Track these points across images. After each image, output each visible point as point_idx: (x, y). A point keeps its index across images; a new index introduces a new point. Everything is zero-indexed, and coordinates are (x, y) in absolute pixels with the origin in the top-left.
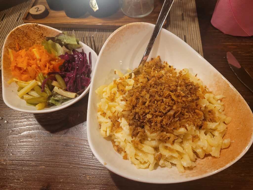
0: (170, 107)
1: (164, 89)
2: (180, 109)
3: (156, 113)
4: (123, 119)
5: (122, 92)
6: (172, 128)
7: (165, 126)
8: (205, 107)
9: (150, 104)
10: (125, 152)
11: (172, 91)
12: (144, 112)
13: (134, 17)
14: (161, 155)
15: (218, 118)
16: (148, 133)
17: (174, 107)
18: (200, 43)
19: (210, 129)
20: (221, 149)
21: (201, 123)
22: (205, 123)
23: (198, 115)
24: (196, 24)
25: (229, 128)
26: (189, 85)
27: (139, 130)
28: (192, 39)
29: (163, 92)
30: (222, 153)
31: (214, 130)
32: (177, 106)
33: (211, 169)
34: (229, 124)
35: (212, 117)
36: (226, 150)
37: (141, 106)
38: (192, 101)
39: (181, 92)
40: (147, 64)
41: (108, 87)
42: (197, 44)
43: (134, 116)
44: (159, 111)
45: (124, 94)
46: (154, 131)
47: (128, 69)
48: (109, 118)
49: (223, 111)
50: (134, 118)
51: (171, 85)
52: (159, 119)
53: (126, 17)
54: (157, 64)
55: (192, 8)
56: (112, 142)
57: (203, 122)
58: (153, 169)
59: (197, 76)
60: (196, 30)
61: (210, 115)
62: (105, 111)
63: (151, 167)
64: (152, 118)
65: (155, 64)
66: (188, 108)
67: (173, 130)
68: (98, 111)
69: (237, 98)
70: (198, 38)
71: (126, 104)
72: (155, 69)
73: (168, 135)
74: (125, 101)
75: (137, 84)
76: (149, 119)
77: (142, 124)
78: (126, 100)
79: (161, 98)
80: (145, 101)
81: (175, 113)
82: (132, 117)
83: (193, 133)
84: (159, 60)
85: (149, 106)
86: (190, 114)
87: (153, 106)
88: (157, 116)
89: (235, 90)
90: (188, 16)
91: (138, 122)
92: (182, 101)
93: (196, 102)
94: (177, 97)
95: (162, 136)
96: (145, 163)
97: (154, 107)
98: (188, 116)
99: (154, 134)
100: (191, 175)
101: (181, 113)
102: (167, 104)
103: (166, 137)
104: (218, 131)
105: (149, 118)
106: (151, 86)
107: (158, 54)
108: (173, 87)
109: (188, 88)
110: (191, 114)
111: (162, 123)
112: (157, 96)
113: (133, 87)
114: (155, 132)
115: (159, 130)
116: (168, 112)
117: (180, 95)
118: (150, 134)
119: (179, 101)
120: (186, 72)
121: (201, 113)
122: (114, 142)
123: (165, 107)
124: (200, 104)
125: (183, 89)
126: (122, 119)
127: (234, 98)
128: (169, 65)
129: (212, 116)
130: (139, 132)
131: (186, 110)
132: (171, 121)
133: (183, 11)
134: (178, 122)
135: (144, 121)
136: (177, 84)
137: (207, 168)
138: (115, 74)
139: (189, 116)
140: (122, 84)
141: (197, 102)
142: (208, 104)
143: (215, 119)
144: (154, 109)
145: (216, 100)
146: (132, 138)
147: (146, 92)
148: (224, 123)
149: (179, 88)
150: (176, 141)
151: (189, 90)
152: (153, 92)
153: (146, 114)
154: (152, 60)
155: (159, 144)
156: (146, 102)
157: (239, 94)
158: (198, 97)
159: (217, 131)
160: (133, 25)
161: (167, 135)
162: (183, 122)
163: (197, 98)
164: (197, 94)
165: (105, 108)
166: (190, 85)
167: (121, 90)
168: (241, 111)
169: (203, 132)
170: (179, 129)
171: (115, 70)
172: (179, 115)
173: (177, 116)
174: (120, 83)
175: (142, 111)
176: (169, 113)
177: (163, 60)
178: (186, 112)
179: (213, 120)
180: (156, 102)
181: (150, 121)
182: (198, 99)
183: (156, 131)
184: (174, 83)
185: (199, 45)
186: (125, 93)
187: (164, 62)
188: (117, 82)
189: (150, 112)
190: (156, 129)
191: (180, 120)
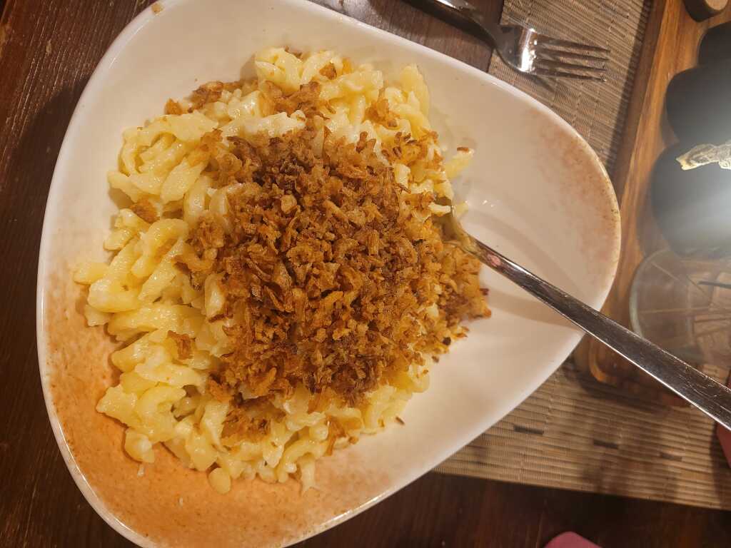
0: (304, 279)
1: (371, 278)
2: (288, 308)
3: (293, 228)
4: (302, 125)
5: (394, 149)
6: (229, 269)
7: (242, 248)
8: (281, 415)
9: (329, 216)
10: (190, 111)
11: (357, 302)
12: (305, 190)
13: (636, 284)
14: (150, 220)
15: (236, 447)
16: (231, 189)
17: (301, 292)
18: (508, 476)
19: (204, 412)
20: (125, 427)
21: (227, 381)
22: (225, 394)
23: (260, 375)
24: (576, 482)
25: (192, 476)
26: (367, 372)
27: (249, 161)
28: (528, 453)
29: (363, 270)
30: (111, 423)
31: (197, 426)
32: (302, 303)
33: (63, 366)
34: (206, 482)
35: (241, 428)
36: (118, 441)
37: (329, 185)
38: (310, 367)
39: (346, 332)
40: (471, 269)
41: (420, 113)
42: (507, 465)
43: (302, 159)
44: (298, 238)
45: (384, 152)
46: (234, 209)
47: (469, 204)
48: (314, 85)
49: (257, 475)
50: (295, 159)
51: (381, 306)
52: (272, 234)
53: (641, 257)
54: (463, 303)
55: (629, 483)
56: (236, 82)
57: (232, 392)
58: (113, 186)
59: (397, 425)
60: (554, 475)
61: (253, 421)
62: (341, 79)
63: (121, 181)
64: (280, 210)
65: (466, 297)
66: (290, 344)
67: (224, 273)
68: (345, 61)
69: (289, 529)
70: (526, 475)
71: (346, 144)
72: (450, 290)
73: (212, 254)
74: (358, 143)
75: (407, 202)
76: (279, 203)
77: (269, 180)
78: (361, 145)
79: (341, 257)
80: (344, 205)
81: (277, 289)
82: (299, 153)
83: (201, 345)
84: (478, 313)
85: (323, 210)
86: (266, 347)
87: (321, 224)
88: (282, 228)
89: (320, 529)
90: (604, 461)
91: (278, 169)
92: (314, 325)
93: (305, 377)
94: (333, 315)
95: (211, 230)
96: (139, 162)
97: (317, 225)
98: (260, 337)
99: (223, 208)
100: (56, 294)
101: (276, 312)
102: (316, 271)
103: (205, 245)
104: (191, 435)
105: (283, 202)
106: (391, 243)
107: (498, 314)
108: (371, 309)
109: (357, 364)
110: (265, 351)
111: (255, 239)
112: (352, 243)
113: (402, 188)
114: (232, 213)
115: (234, 225)
116: (288, 270)
117: (337, 323)
118: (228, 195)
119: (318, 316)
120: (416, 380)
121: (262, 390)
122: (232, 87)
123: (306, 263)
124: (294, 391)
125: (357, 341)
126: (300, 121)
127: (293, 517)
128: (453, 340)
129: (246, 428)
130: (244, 162)
131: (283, 336)
132: (255, 272)
133: (623, 452)
134: (243, 293)
135: (275, 186)
136: (378, 331)
137: (68, 357)
138: (459, 149)
139: (261, 342)
140: (418, 158)
141: (304, 382)
142: (293, 427)
143: (234, 437)
144: (309, 226)
145: (301, 463)
146: (230, 139)
147: (374, 216)
148: (215, 466)
149: (364, 328)
150: (186, 279)
151: (352, 364)
152: (368, 237)
153: (297, 196)
154: (481, 290)
155: (188, 222)
156: (339, 206)
157: (302, 538)
158: (319, 391)
159: (192, 433)
160: (614, 234)
161: (210, 248)
162: (244, 313)
163: (318, 387)
164: (329, 388)
165: (350, 82)
166: (368, 374)
167: (399, 148)
168: (239, 529)
169: (199, 381)
170: (222, 290)
171: (471, 152)
172: (270, 303)
173: (268, 296)
174: (424, 153)
175: (310, 183)
176: (282, 269)
177: (474, 326)
178: (275, 334)
179: (231, 426)
180: (333, 236)
181: (271, 203)
182: (314, 388)
183: (232, 216)
184: (384, 320)
185: (500, 471)
186: (388, 156)
187: (468, 327)
188: (429, 143)
189: (303, 209)
190: (238, 214)
191: (251, 301)
